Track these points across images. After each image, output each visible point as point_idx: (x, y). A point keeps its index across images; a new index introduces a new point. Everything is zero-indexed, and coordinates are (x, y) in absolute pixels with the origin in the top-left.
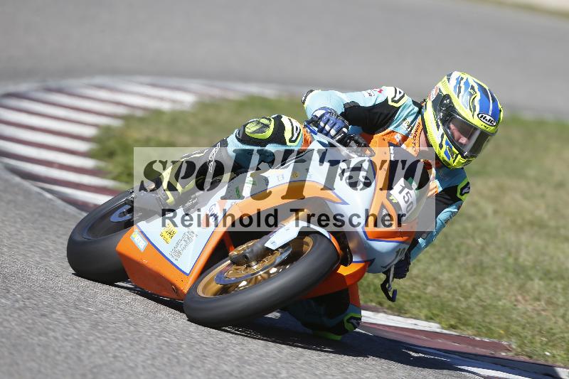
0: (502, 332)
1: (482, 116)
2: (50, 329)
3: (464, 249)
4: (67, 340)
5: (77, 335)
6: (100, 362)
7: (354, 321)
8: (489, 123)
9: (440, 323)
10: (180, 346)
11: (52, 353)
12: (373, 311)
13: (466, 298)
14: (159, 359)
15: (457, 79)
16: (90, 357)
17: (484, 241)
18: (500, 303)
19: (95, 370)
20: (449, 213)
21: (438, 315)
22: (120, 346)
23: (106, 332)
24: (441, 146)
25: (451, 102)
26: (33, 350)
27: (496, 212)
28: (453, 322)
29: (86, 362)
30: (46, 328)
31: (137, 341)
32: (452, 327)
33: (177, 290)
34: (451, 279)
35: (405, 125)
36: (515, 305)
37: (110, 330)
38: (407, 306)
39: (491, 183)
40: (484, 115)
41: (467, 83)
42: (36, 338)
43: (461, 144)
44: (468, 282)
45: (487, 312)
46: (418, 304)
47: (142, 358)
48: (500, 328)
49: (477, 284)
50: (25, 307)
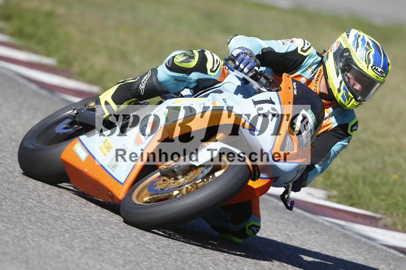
1: (375, 68)
7: (254, 229)
8: (380, 74)
15: (355, 36)
20: (341, 146)
24: (339, 91)
25: (350, 55)
33: (112, 196)
35: (310, 71)
40: (377, 68)
41: (363, 40)
43: (356, 90)
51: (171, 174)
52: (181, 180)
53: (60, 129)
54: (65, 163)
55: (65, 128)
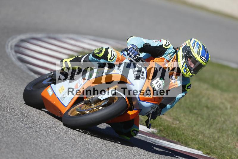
0: (228, 158)
1: (201, 58)
2: (39, 138)
3: (216, 121)
4: (45, 143)
5: (50, 141)
6: (58, 153)
8: (204, 61)
9: (203, 151)
10: (92, 150)
11: (38, 148)
12: (175, 143)
13: (215, 142)
14: (83, 154)
15: (194, 41)
16: (54, 151)
17: (225, 119)
18: (229, 146)
19: (55, 156)
21: (202, 148)
22: (67, 147)
23: (62, 141)
24: (183, 67)
25: (190, 49)
26: (31, 145)
27: (231, 107)
28: (208, 152)
29: (52, 153)
30: (37, 137)
31: (75, 146)
32: (208, 154)
33: (61, 113)
34: (209, 133)
35: (169, 56)
36: (235, 147)
37: (64, 140)
38: (190, 143)
39: (231, 95)
41: (198, 43)
42: (32, 141)
43: (191, 67)
44: (216, 135)
45: (223, 149)
46: (194, 143)
47: (76, 153)
48: (228, 156)
49: (220, 137)
50: (29, 127)
51: (88, 103)
52: (93, 106)
53: (45, 82)
54: (43, 97)
55: (47, 82)
